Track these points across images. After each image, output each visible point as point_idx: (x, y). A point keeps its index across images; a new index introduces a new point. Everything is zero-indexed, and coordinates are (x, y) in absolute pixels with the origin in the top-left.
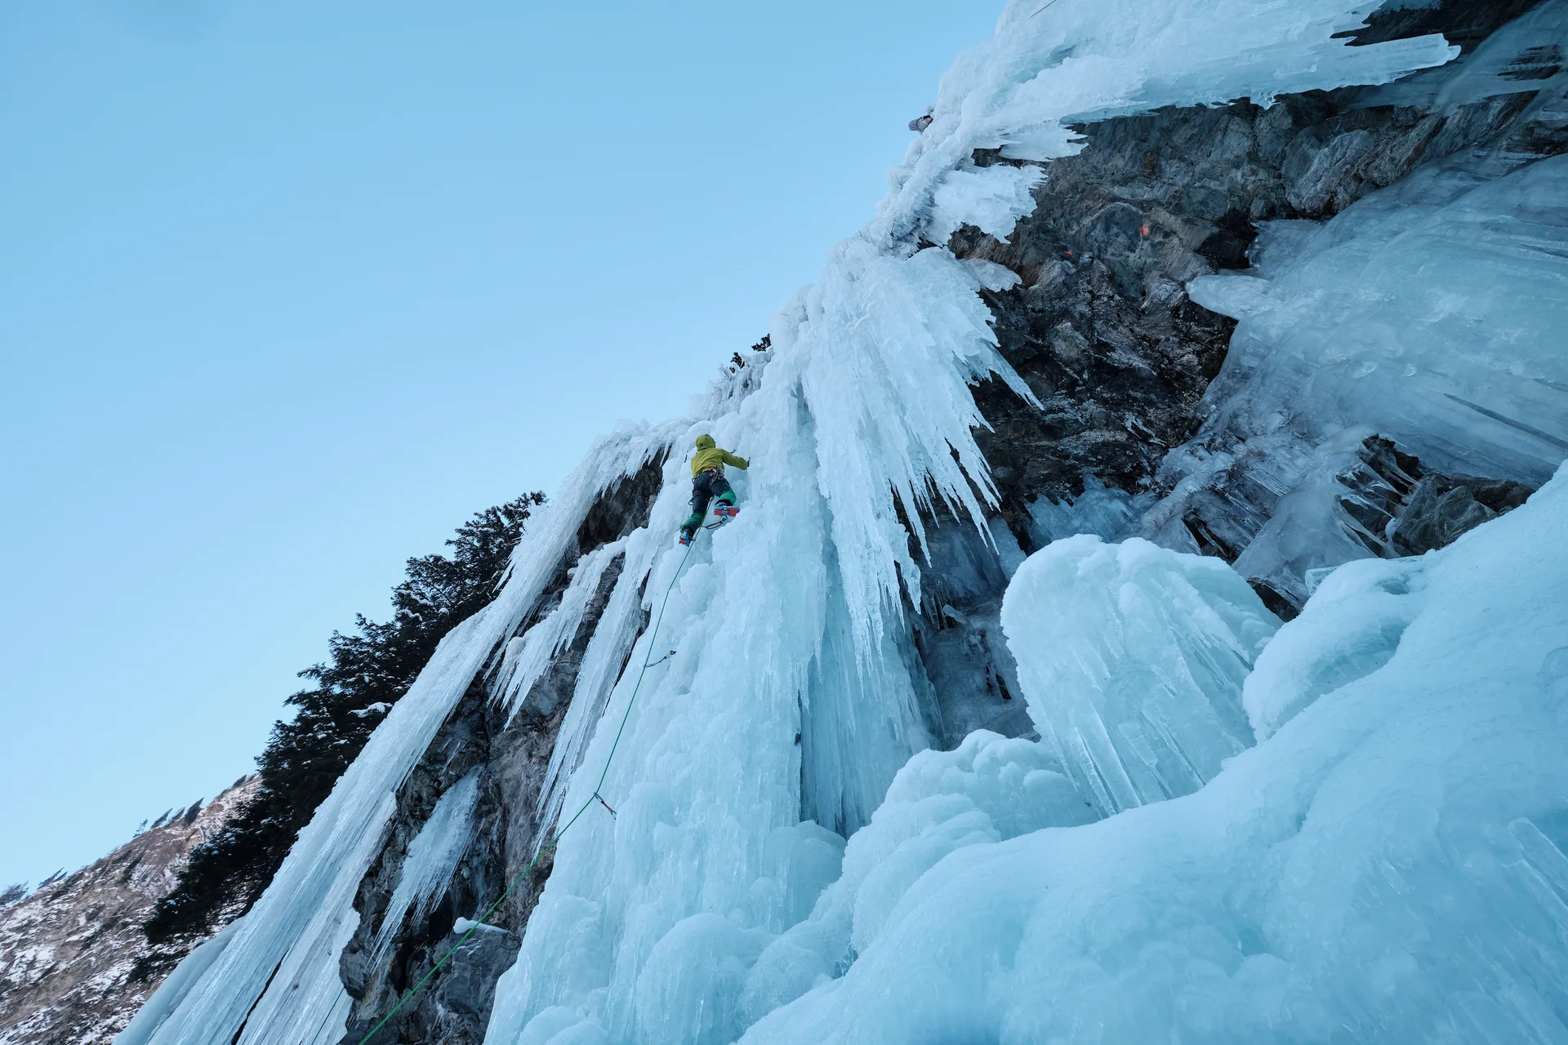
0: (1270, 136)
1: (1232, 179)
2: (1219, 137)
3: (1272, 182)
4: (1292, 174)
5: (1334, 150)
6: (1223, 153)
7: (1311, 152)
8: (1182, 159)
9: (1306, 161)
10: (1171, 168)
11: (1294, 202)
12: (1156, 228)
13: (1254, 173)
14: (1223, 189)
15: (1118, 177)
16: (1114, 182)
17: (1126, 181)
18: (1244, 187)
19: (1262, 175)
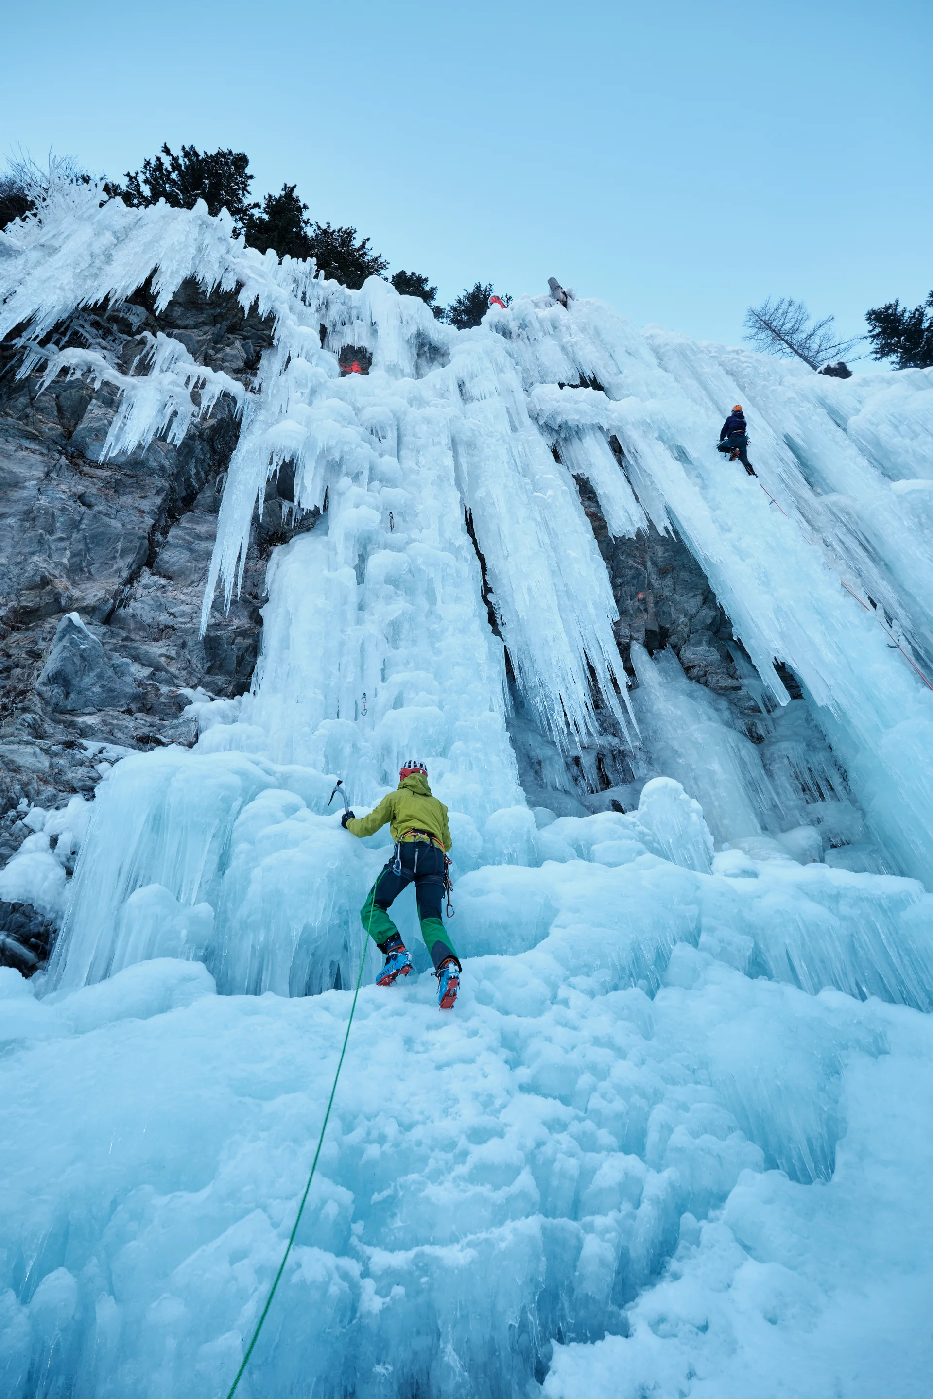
0: (701, 619)
1: (679, 618)
2: (691, 594)
3: (685, 635)
4: (692, 641)
5: (708, 651)
6: (687, 602)
7: (704, 643)
8: (674, 583)
9: (699, 643)
10: (669, 581)
11: (682, 652)
12: (644, 601)
13: (686, 625)
14: (674, 617)
15: (654, 558)
16: (651, 557)
17: (654, 564)
18: (678, 625)
19: (686, 629)
